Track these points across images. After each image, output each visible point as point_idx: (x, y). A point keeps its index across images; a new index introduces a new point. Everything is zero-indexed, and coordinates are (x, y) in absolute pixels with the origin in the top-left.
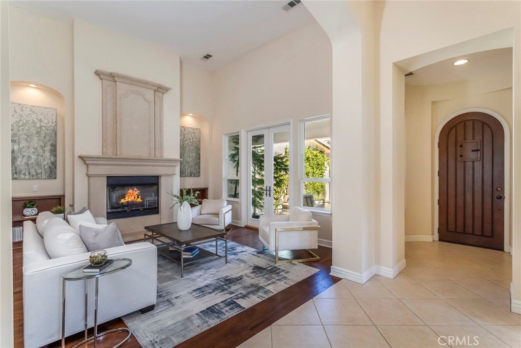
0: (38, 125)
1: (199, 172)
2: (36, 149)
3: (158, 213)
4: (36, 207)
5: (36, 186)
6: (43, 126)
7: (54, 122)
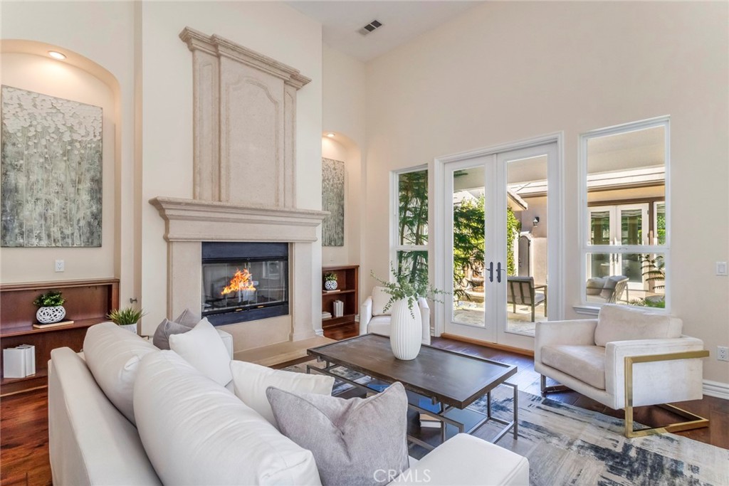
0: (67, 138)
1: (343, 238)
2: (62, 186)
3: (288, 314)
4: (63, 305)
5: (62, 261)
6: (76, 141)
7: (97, 134)
